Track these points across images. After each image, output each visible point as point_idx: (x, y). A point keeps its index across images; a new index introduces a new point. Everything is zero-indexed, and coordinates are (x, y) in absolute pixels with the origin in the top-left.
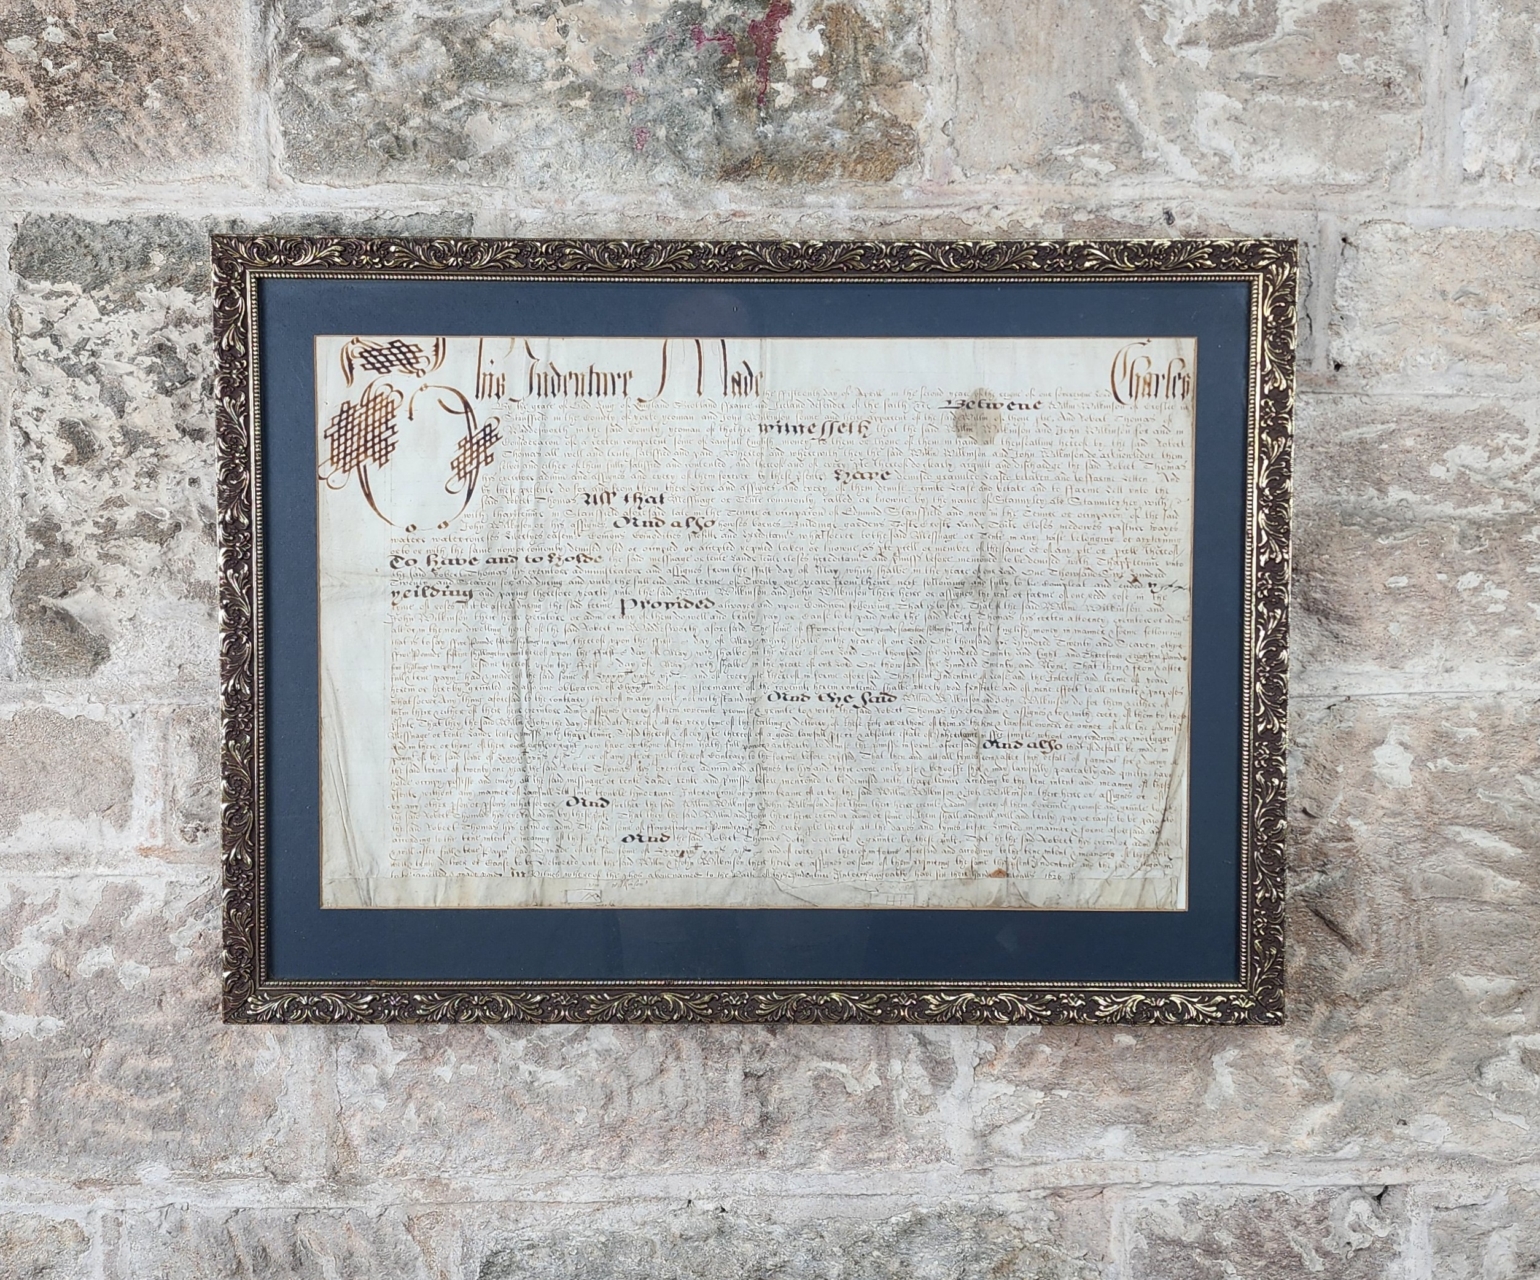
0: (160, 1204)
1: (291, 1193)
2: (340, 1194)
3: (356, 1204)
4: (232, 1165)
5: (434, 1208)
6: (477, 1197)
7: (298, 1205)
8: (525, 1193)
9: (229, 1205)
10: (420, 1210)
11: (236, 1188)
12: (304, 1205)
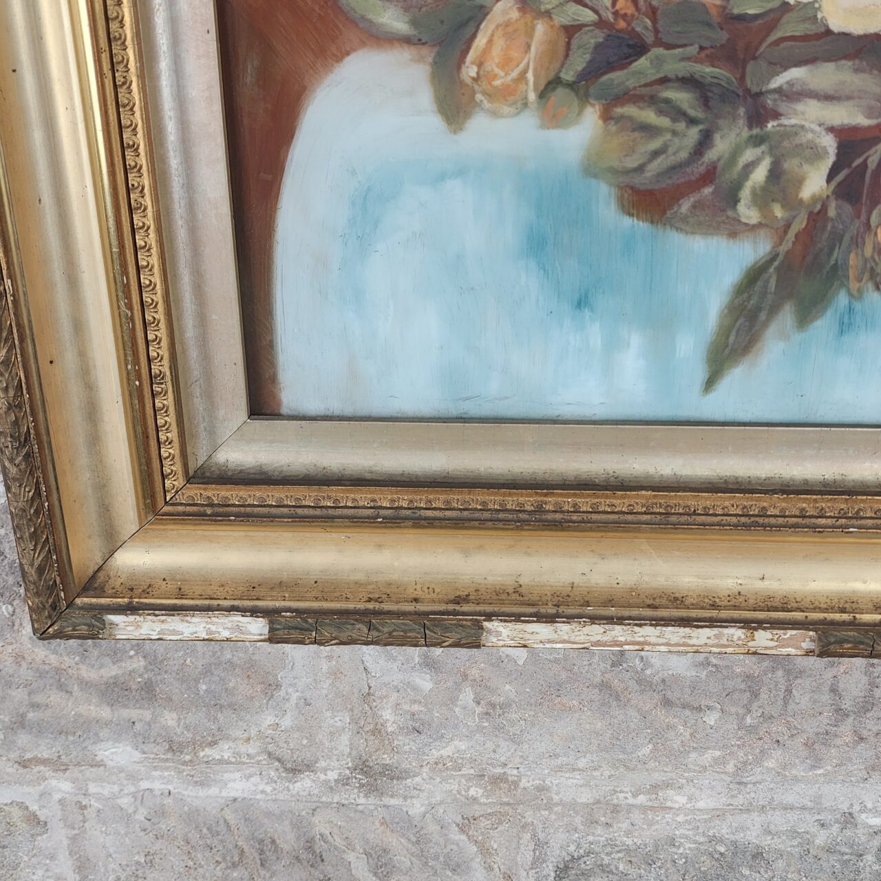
0: (132, 789)
1: (305, 784)
2: (371, 789)
3: (393, 802)
4: (224, 751)
5: (498, 808)
6: (556, 798)
7: (315, 799)
8: (621, 796)
9: (224, 794)
10: (477, 810)
11: (231, 776)
12: (324, 799)
